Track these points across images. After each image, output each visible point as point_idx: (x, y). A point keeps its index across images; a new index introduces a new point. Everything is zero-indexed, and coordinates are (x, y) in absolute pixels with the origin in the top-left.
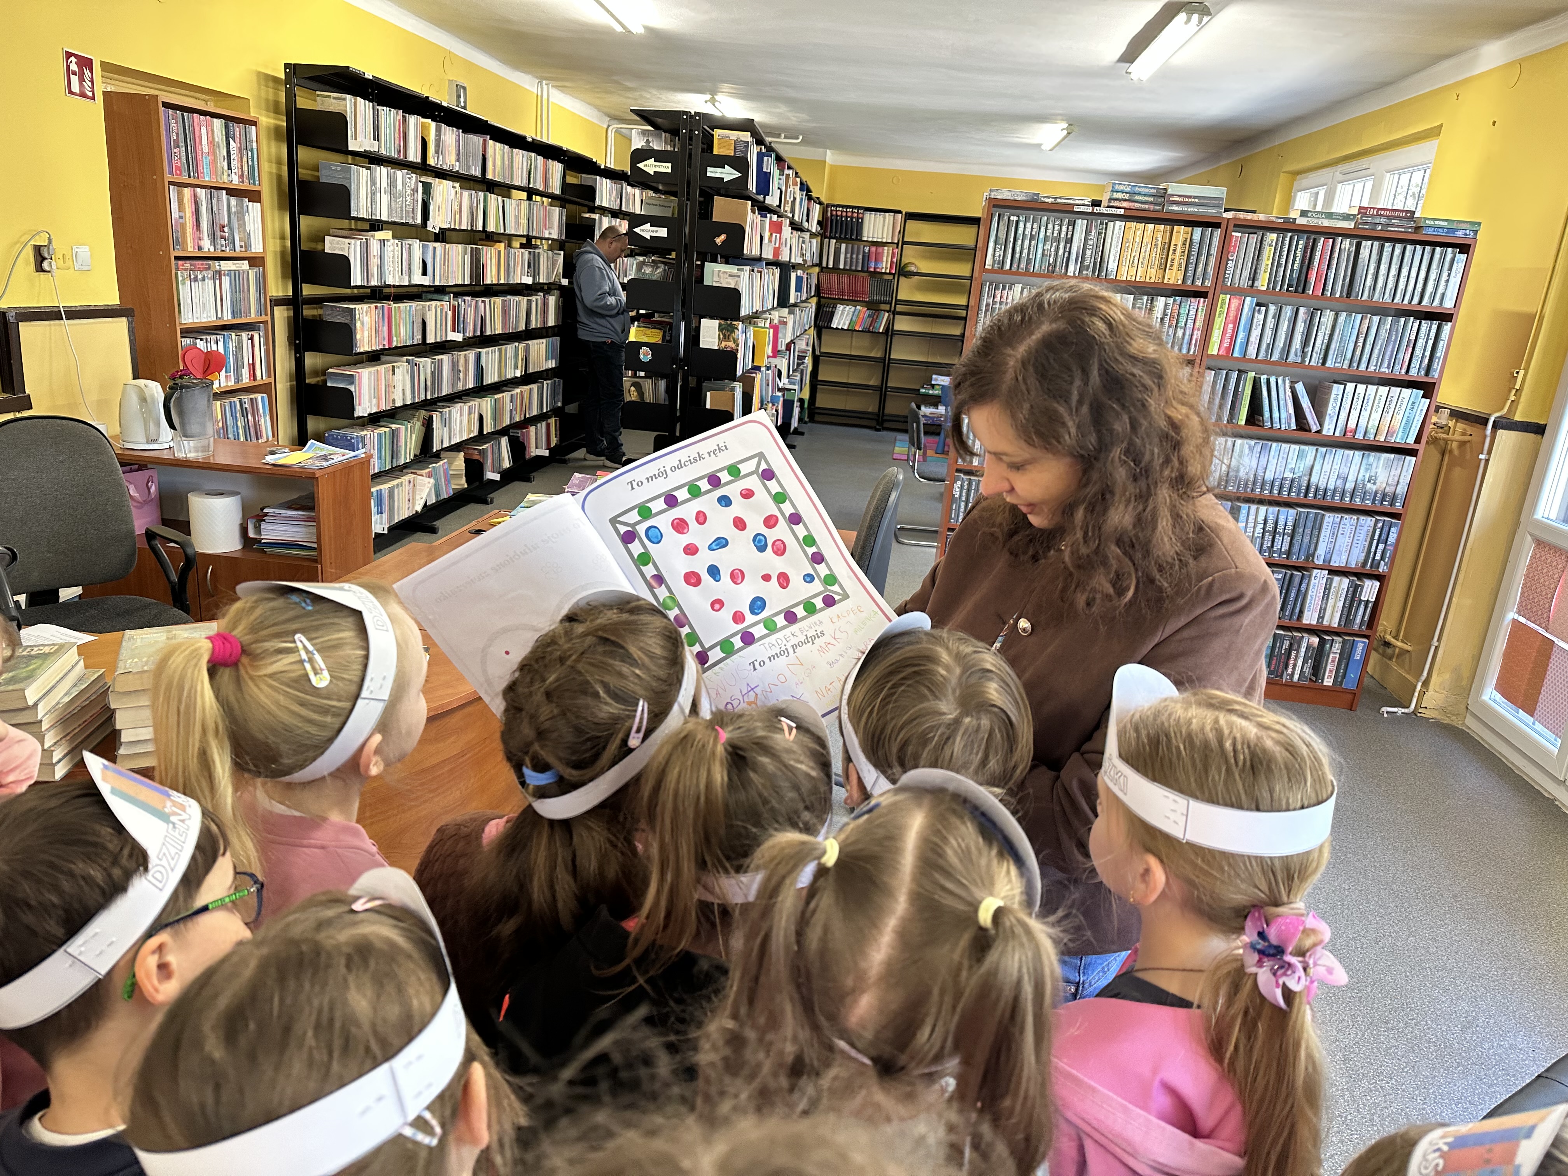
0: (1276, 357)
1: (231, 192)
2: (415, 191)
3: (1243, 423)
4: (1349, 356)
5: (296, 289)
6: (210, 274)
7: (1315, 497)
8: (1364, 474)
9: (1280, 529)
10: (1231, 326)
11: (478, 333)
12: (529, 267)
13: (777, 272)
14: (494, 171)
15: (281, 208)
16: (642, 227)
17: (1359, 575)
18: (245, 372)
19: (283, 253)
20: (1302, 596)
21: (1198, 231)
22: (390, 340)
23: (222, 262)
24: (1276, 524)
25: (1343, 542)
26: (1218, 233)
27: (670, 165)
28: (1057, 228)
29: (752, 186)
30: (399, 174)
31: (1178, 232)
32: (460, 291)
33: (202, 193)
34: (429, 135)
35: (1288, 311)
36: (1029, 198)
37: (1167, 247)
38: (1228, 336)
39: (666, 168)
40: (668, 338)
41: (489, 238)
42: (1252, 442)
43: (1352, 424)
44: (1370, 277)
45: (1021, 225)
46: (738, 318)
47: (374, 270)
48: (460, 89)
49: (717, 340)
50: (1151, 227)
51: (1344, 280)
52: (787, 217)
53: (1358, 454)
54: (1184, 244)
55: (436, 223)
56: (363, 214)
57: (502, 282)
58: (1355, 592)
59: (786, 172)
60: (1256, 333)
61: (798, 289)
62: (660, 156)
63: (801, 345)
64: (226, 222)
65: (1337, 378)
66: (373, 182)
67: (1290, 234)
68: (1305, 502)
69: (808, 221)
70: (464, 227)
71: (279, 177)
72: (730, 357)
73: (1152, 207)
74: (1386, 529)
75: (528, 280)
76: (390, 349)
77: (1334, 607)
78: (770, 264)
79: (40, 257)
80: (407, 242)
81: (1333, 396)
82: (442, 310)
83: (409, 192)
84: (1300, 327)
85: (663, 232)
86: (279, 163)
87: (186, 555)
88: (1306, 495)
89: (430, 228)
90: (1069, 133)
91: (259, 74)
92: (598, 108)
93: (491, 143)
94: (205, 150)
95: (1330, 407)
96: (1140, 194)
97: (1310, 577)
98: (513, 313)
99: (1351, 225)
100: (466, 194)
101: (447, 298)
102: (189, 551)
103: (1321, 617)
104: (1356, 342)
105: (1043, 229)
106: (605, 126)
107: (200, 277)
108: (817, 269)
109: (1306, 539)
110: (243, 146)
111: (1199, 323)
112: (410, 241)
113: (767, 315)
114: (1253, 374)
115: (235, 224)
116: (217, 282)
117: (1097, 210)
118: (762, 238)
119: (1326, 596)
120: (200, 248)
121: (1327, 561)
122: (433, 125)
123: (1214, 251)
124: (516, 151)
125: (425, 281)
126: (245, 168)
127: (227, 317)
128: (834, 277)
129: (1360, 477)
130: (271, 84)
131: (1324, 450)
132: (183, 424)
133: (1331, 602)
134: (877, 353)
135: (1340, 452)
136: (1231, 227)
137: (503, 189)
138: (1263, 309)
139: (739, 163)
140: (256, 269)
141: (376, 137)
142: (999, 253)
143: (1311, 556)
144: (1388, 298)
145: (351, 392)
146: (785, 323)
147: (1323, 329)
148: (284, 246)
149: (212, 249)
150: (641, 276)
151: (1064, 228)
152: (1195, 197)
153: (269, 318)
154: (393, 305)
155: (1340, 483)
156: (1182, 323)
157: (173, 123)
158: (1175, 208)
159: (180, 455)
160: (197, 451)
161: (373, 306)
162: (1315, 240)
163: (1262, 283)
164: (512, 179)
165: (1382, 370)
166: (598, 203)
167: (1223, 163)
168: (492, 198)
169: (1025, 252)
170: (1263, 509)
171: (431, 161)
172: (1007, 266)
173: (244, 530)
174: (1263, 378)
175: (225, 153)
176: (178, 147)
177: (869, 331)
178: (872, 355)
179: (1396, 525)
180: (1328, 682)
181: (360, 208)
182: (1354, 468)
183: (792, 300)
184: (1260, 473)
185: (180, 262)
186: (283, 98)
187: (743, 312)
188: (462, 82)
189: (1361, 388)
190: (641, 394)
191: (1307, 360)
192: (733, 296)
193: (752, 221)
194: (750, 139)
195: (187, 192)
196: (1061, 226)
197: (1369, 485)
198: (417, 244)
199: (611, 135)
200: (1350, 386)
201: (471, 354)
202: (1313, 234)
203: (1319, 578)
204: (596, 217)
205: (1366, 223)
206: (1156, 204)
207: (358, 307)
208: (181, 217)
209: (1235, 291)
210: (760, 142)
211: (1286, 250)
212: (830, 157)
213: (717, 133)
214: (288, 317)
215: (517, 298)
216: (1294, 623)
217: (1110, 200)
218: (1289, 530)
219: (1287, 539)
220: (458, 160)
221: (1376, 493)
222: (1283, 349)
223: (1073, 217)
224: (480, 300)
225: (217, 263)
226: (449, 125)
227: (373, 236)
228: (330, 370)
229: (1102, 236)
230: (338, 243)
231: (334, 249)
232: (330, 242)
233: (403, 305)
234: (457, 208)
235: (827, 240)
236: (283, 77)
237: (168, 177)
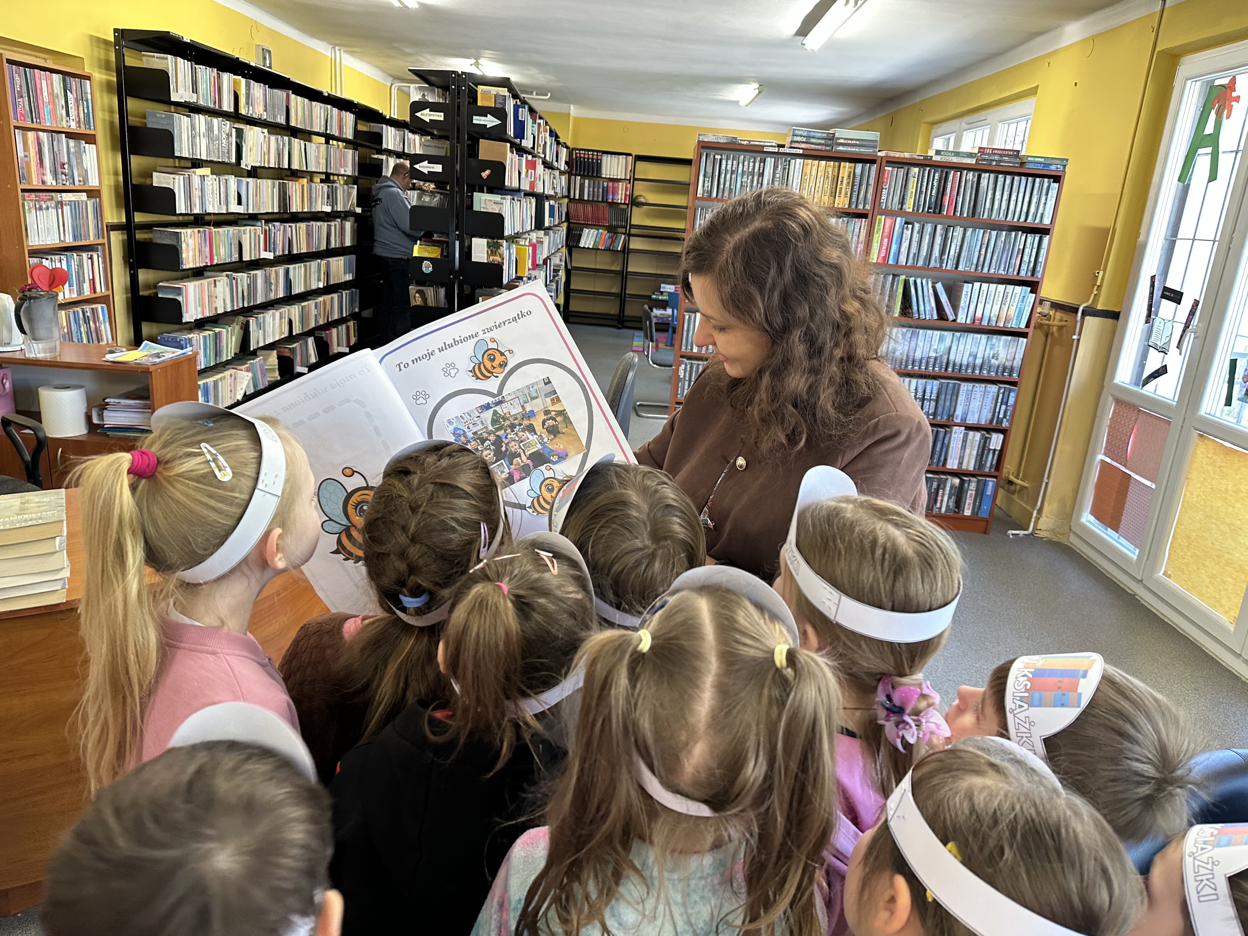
0: (920, 263)
1: (70, 135)
2: (229, 135)
3: (897, 314)
4: (975, 261)
5: (129, 217)
6: (53, 204)
7: (953, 371)
8: (989, 353)
9: (927, 396)
10: (886, 240)
11: (287, 252)
12: (328, 198)
13: (533, 201)
14: (297, 120)
15: (114, 149)
16: (421, 164)
17: (987, 430)
18: (86, 286)
19: (116, 187)
20: (946, 447)
21: (859, 166)
22: (212, 259)
23: (63, 194)
24: (924, 392)
25: (975, 404)
26: (874, 167)
27: (442, 114)
28: (751, 164)
29: (511, 132)
30: (216, 121)
31: (844, 167)
32: (270, 218)
33: (44, 136)
34: (240, 90)
35: (929, 228)
36: (729, 141)
37: (836, 179)
38: (884, 247)
39: (439, 116)
40: (445, 254)
41: (294, 174)
42: (905, 330)
43: (979, 314)
44: (988, 201)
45: (724, 162)
46: (502, 237)
47: (197, 201)
48: (266, 52)
49: (486, 255)
50: (823, 163)
51: (969, 203)
52: (540, 157)
53: (984, 337)
54: (849, 176)
55: (248, 162)
56: (185, 154)
57: (306, 210)
58: (985, 442)
59: (538, 121)
60: (905, 245)
61: (552, 215)
62: (434, 107)
63: (556, 260)
64: (66, 160)
65: (967, 280)
66: (193, 127)
67: (928, 169)
68: (946, 375)
69: (557, 161)
70: (272, 165)
71: (112, 123)
72: (497, 269)
73: (824, 148)
74: (1006, 394)
75: (328, 209)
76: (212, 266)
77: (970, 455)
78: (527, 194)
80: (223, 178)
81: (964, 293)
82: (255, 234)
83: (224, 136)
84: (938, 240)
85: (438, 168)
86: (111, 111)
87: (38, 438)
88: (946, 369)
89: (243, 166)
90: (760, 92)
91: (91, 37)
92: (382, 69)
93: (293, 96)
94: (44, 99)
95: (962, 301)
96: (814, 137)
97: (951, 432)
98: (315, 236)
99: (973, 161)
100: (273, 138)
101: (259, 224)
102: (40, 435)
103: (961, 463)
104: (980, 251)
105: (741, 165)
106: (389, 85)
107: (44, 206)
108: (566, 200)
109: (948, 404)
110: (79, 97)
111: (863, 236)
112: (226, 177)
113: (526, 236)
114: (903, 277)
115: (74, 162)
116: (60, 211)
117: (782, 150)
118: (520, 173)
119: (964, 447)
120: (43, 182)
121: (964, 419)
122: (243, 81)
123: (872, 182)
124: (314, 103)
125: (241, 210)
126: (82, 116)
127: (69, 240)
128: (580, 206)
129: (986, 355)
131: (958, 334)
132: (32, 329)
133: (968, 451)
134: (617, 267)
135: (971, 336)
136: (884, 163)
137: (305, 135)
138: (910, 226)
139: (499, 113)
140: (93, 200)
141: (195, 90)
142: (708, 182)
143: (951, 416)
144: (1002, 217)
145: (179, 302)
146: (542, 242)
147: (955, 241)
148: (117, 181)
149: (54, 183)
150: (421, 204)
151: (757, 165)
152: (856, 140)
153: (106, 241)
154: (213, 230)
155: (971, 359)
157: (17, 76)
158: (841, 148)
159: (31, 355)
160: (45, 352)
161: (196, 230)
162: (947, 173)
163: (909, 206)
164: (312, 127)
165: (1000, 272)
166: (384, 146)
167: (878, 116)
168: (296, 142)
169: (728, 184)
170: (914, 381)
171: (243, 111)
172: (714, 195)
173: (89, 418)
174: (912, 280)
175: (63, 103)
176: (21, 98)
177: (610, 250)
178: (613, 268)
179: (1014, 390)
180: (967, 512)
181: (183, 149)
182: (982, 348)
183: (547, 224)
184: (911, 354)
185: (26, 194)
186: (113, 57)
187: (507, 233)
188: (267, 46)
189: (985, 286)
190: (425, 299)
191: (944, 265)
192: (498, 220)
193: (511, 159)
194: (507, 94)
195: (31, 135)
196: (754, 163)
197: (993, 361)
198: (232, 179)
199: (394, 91)
200: (977, 285)
201: (281, 270)
202: (945, 168)
203: (958, 433)
204: (384, 157)
205: (984, 160)
206: (827, 145)
207: (183, 231)
208: (26, 156)
209: (889, 213)
210: (515, 96)
211: (926, 180)
212: (574, 111)
213: (480, 88)
214: (123, 241)
215: (319, 224)
216: (940, 468)
217: (792, 142)
218: (934, 397)
219: (933, 404)
220: (266, 110)
221: (998, 366)
222: (926, 257)
223: (763, 156)
224: (287, 225)
225: (59, 195)
226: (256, 81)
227: (194, 172)
228: (161, 284)
229: (786, 171)
230: (164, 178)
231: (161, 183)
232: (157, 177)
233: (220, 230)
234: (266, 150)
235: (573, 177)
236: (112, 40)
237: (14, 122)
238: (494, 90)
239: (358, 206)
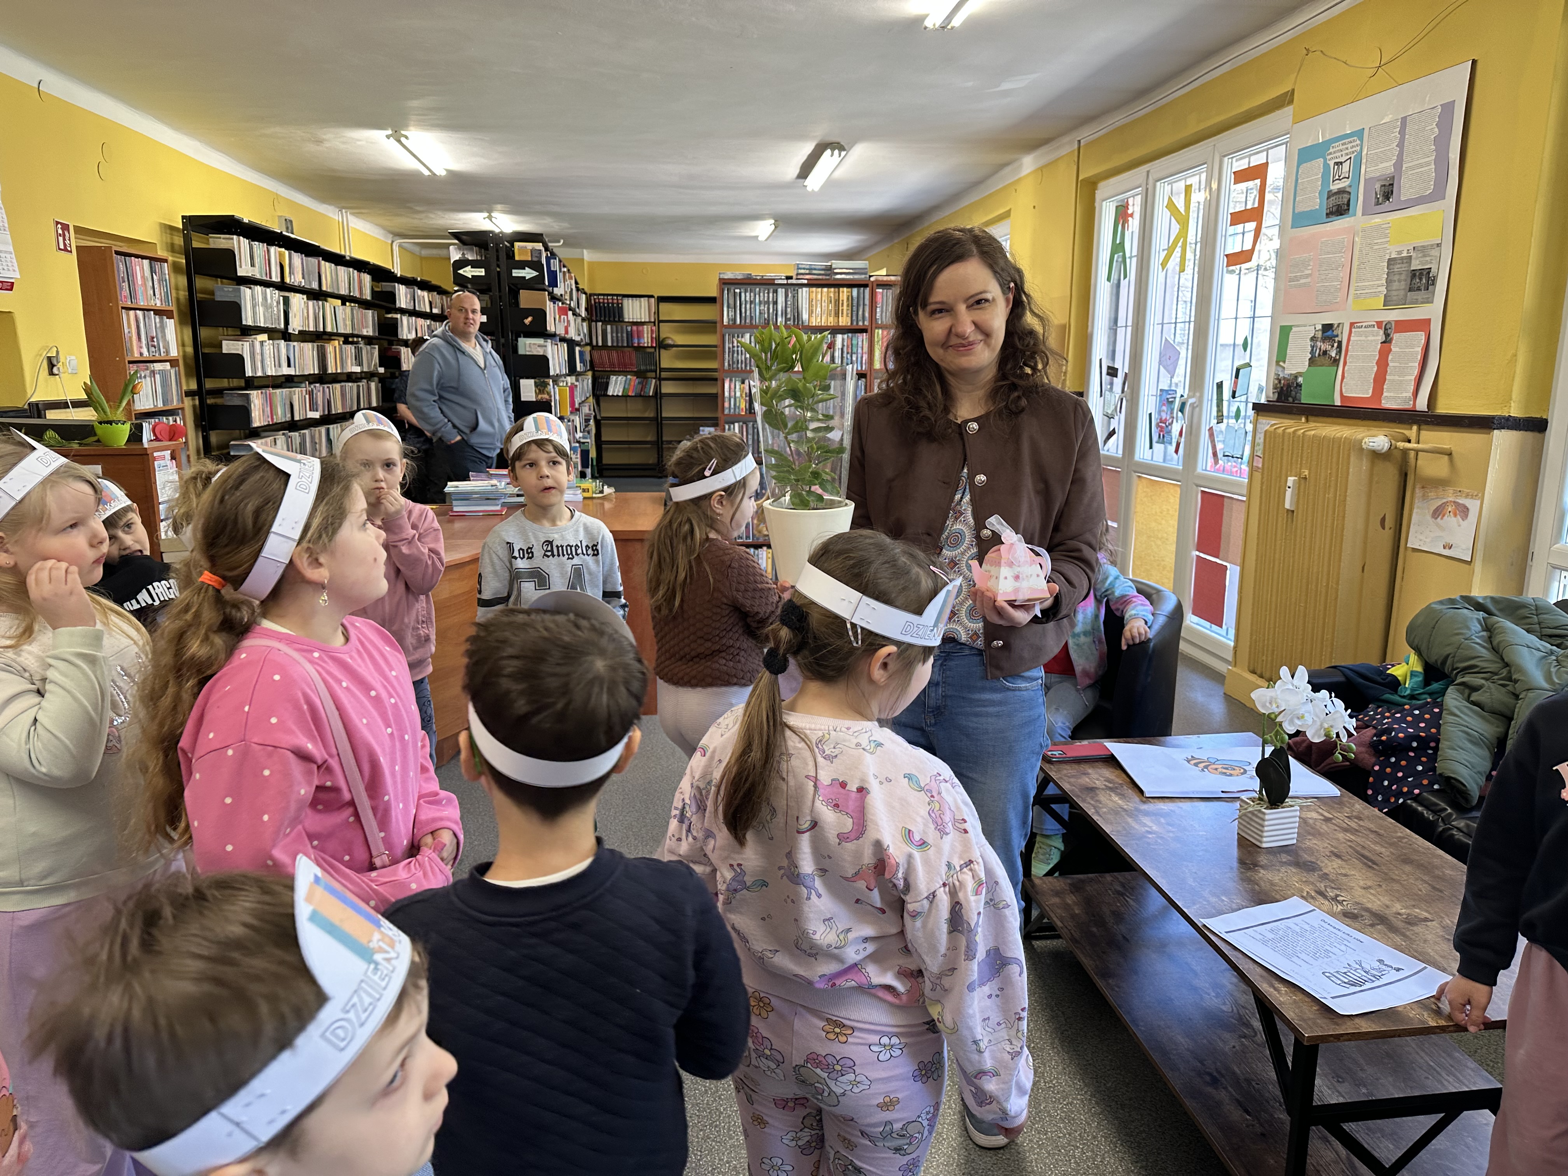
1: (158, 312)
2: (278, 303)
5: (200, 384)
6: (149, 373)
11: (326, 413)
12: (356, 359)
13: (567, 346)
14: (325, 284)
15: (186, 322)
19: (189, 357)
21: (855, 291)
22: (272, 418)
23: (155, 364)
26: (867, 290)
27: (483, 270)
28: (766, 294)
29: (546, 282)
30: (268, 290)
31: (843, 292)
32: (312, 379)
33: (140, 313)
34: (284, 261)
36: (745, 277)
37: (837, 302)
39: (481, 272)
41: (328, 337)
45: (743, 295)
46: (548, 378)
47: (259, 365)
48: (288, 222)
49: (534, 395)
50: (825, 290)
52: (567, 304)
54: (848, 299)
55: (295, 326)
56: (249, 323)
57: (339, 371)
61: (581, 361)
62: (475, 264)
63: (585, 410)
64: (155, 334)
66: (254, 298)
69: (579, 307)
70: (312, 329)
71: (183, 299)
73: (824, 277)
75: (358, 369)
76: (271, 425)
78: (562, 339)
79: (51, 365)
80: (276, 342)
82: (301, 395)
83: (275, 304)
86: (180, 290)
89: (290, 331)
90: (776, 228)
91: (161, 224)
92: (383, 227)
93: (323, 262)
94: (140, 282)
96: (815, 269)
98: (348, 396)
100: (311, 303)
101: (303, 385)
105: (757, 296)
106: (390, 242)
107: (144, 375)
108: (588, 348)
110: (161, 278)
111: (866, 349)
112: (278, 341)
113: (563, 379)
115: (160, 336)
116: (153, 379)
117: (790, 281)
118: (556, 320)
120: (141, 354)
122: (287, 252)
123: (867, 302)
124: (339, 267)
125: (291, 372)
126: (163, 294)
127: (160, 405)
128: (604, 353)
130: (168, 231)
134: (650, 414)
136: (875, 286)
139: (535, 265)
140: (174, 369)
141: (253, 265)
142: (731, 314)
146: (575, 387)
148: (184, 352)
149: (148, 355)
151: (771, 295)
152: (850, 269)
153: (183, 406)
154: (272, 391)
156: (855, 350)
157: (120, 264)
158: (838, 277)
161: (259, 392)
164: (338, 290)
166: (398, 305)
167: (896, 241)
168: (327, 305)
169: (748, 313)
171: (287, 280)
172: (738, 324)
175: (151, 284)
176: (124, 282)
177: (640, 396)
181: (248, 318)
183: (577, 369)
185: (132, 365)
186: (179, 241)
187: (552, 373)
188: (289, 216)
192: (543, 361)
193: (549, 307)
194: (543, 249)
195: (132, 313)
196: (768, 293)
198: (283, 344)
199: (396, 248)
201: (323, 429)
204: (399, 316)
206: (826, 275)
207: (251, 393)
208: (129, 333)
209: (885, 327)
210: (547, 249)
212: (588, 255)
213: (516, 244)
214: (194, 406)
215: (350, 384)
217: (798, 274)
220: (303, 278)
223: (775, 287)
224: (326, 386)
225: (152, 365)
226: (295, 252)
227: (256, 339)
228: (232, 443)
229: (795, 298)
230: (233, 345)
231: (230, 349)
232: (227, 345)
233: (278, 391)
234: (306, 314)
235: (593, 324)
236: (181, 227)
237: (121, 304)
238: (530, 245)
239: (380, 366)
